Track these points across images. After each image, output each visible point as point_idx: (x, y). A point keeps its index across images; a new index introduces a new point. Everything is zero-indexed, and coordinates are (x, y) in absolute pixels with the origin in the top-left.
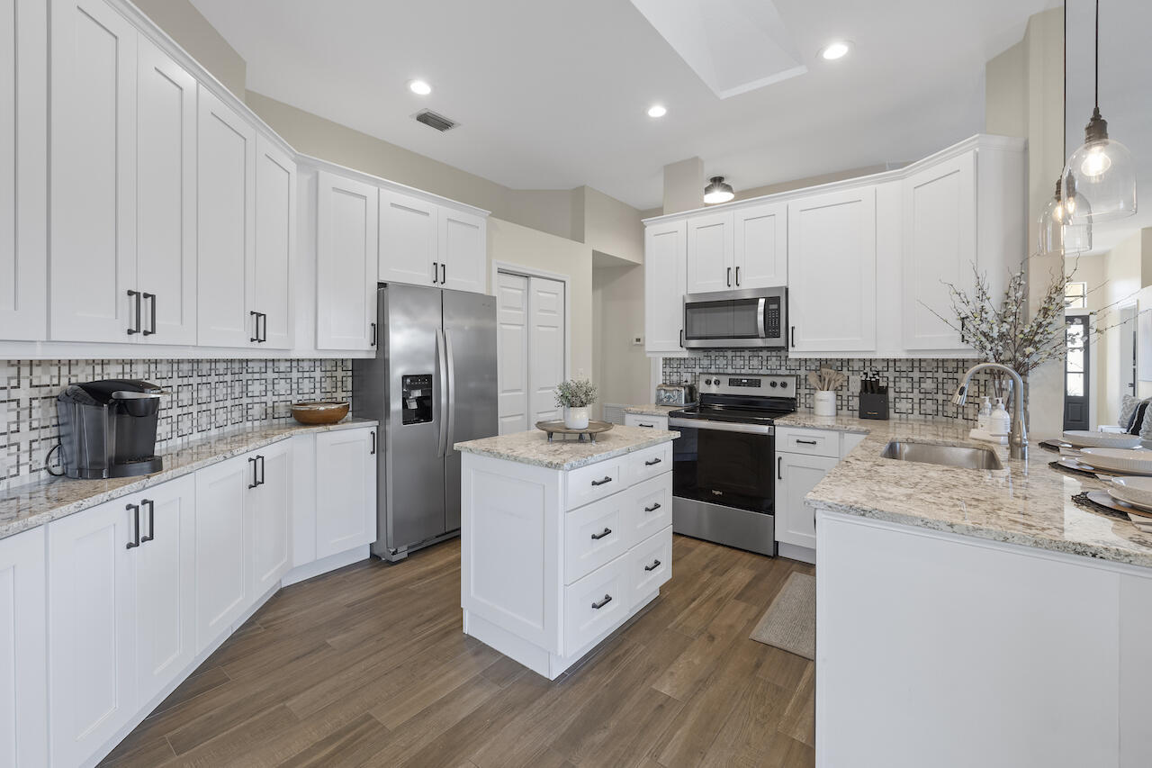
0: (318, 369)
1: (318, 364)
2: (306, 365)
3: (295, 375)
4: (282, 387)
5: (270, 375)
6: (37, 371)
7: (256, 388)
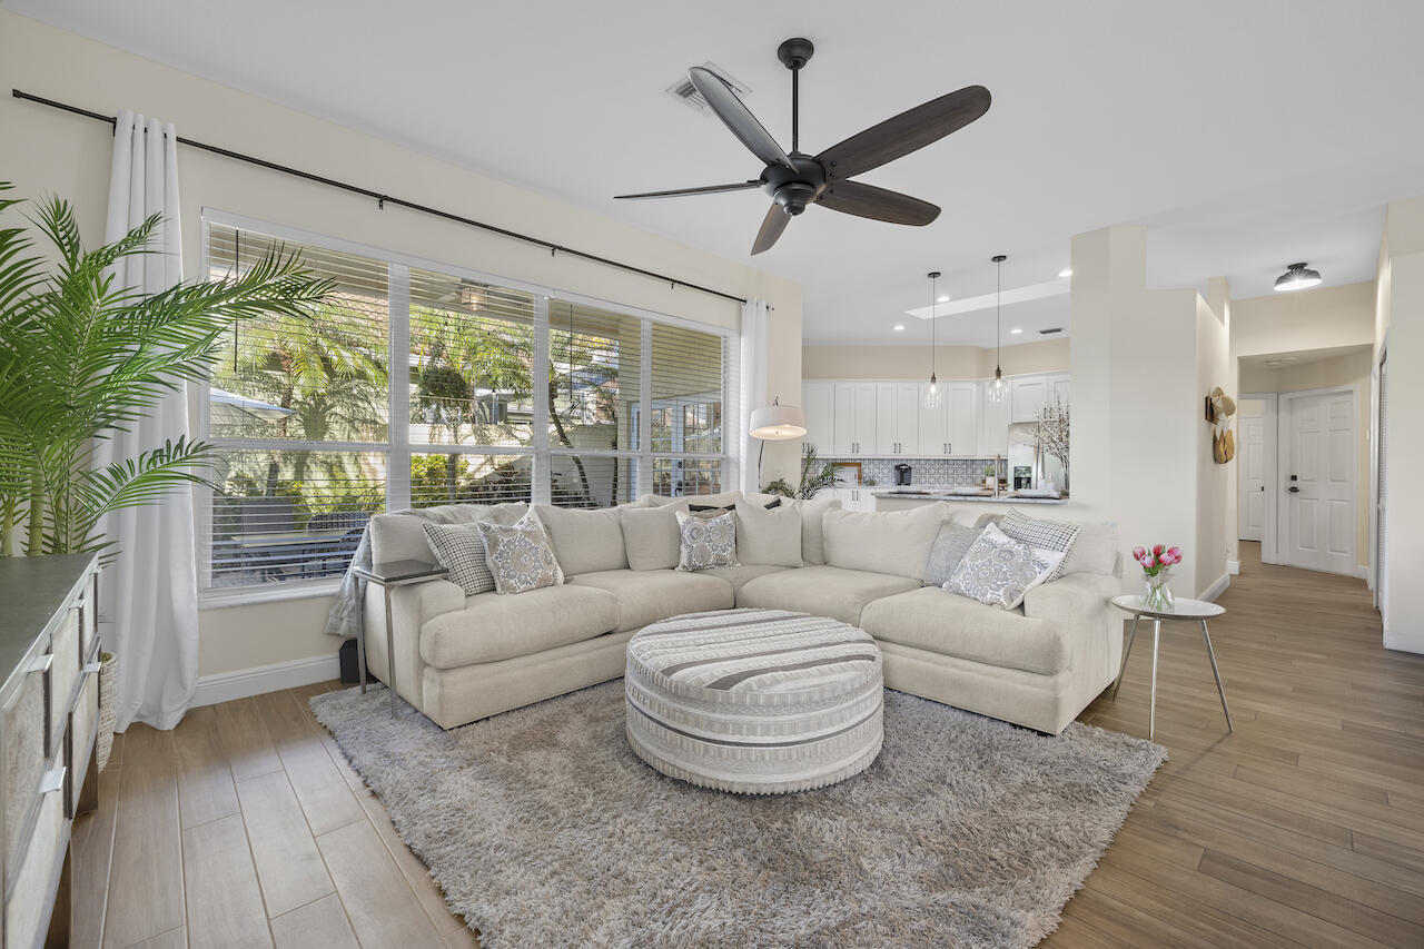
1: (1002, 460)
2: (997, 461)
6: (895, 461)
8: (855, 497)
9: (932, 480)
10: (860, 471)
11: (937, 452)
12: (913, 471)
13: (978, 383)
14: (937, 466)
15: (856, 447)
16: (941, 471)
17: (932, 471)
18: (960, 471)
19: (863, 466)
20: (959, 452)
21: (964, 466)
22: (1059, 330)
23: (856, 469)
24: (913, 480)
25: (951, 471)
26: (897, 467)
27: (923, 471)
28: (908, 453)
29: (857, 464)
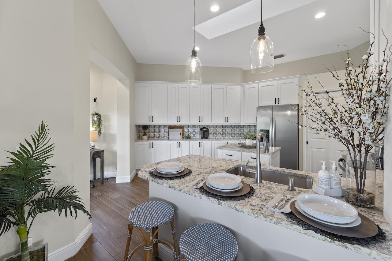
0: (254, 127)
1: (254, 126)
2: (251, 126)
3: (249, 128)
4: (246, 130)
5: (244, 128)
6: (200, 126)
7: (242, 131)
8: (179, 146)
9: (219, 135)
10: (183, 131)
11: (220, 121)
12: (210, 131)
13: (241, 86)
14: (222, 128)
15: (179, 119)
16: (224, 131)
17: (220, 131)
18: (233, 131)
19: (185, 128)
20: (232, 121)
21: (235, 128)
22: (282, 56)
23: (180, 130)
24: (210, 135)
25: (229, 131)
26: (201, 129)
27: (215, 131)
28: (207, 122)
29: (181, 127)
